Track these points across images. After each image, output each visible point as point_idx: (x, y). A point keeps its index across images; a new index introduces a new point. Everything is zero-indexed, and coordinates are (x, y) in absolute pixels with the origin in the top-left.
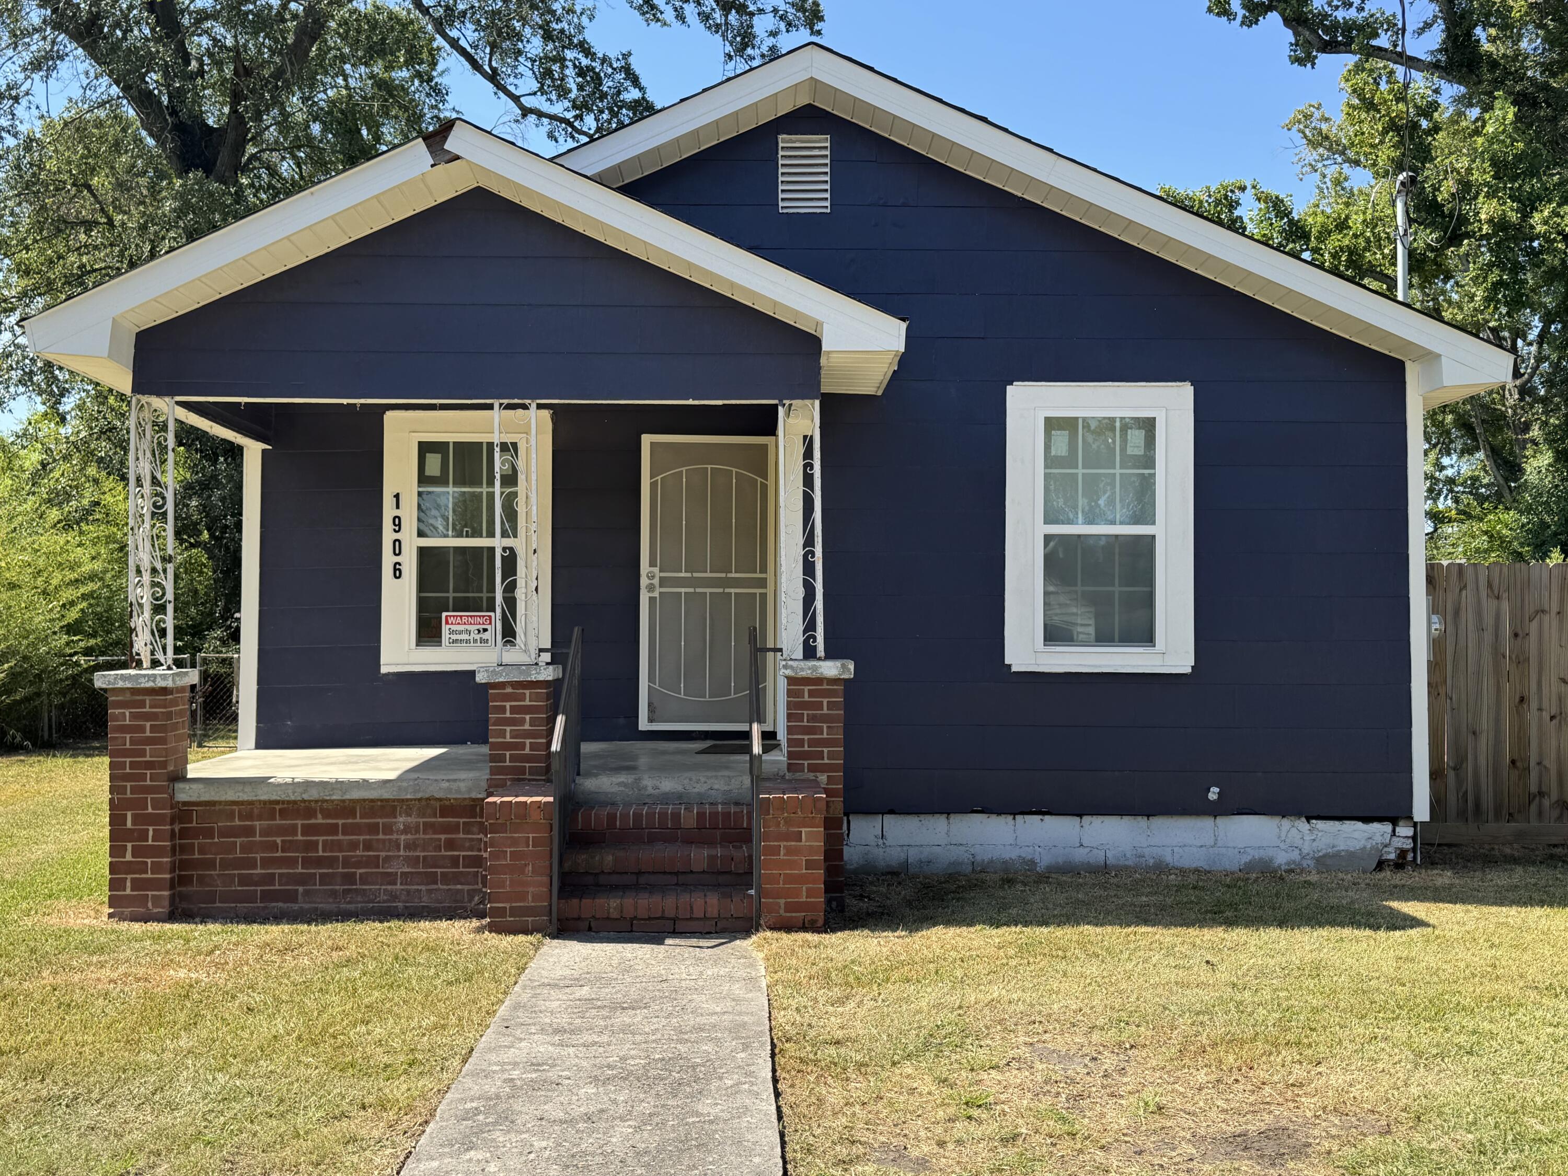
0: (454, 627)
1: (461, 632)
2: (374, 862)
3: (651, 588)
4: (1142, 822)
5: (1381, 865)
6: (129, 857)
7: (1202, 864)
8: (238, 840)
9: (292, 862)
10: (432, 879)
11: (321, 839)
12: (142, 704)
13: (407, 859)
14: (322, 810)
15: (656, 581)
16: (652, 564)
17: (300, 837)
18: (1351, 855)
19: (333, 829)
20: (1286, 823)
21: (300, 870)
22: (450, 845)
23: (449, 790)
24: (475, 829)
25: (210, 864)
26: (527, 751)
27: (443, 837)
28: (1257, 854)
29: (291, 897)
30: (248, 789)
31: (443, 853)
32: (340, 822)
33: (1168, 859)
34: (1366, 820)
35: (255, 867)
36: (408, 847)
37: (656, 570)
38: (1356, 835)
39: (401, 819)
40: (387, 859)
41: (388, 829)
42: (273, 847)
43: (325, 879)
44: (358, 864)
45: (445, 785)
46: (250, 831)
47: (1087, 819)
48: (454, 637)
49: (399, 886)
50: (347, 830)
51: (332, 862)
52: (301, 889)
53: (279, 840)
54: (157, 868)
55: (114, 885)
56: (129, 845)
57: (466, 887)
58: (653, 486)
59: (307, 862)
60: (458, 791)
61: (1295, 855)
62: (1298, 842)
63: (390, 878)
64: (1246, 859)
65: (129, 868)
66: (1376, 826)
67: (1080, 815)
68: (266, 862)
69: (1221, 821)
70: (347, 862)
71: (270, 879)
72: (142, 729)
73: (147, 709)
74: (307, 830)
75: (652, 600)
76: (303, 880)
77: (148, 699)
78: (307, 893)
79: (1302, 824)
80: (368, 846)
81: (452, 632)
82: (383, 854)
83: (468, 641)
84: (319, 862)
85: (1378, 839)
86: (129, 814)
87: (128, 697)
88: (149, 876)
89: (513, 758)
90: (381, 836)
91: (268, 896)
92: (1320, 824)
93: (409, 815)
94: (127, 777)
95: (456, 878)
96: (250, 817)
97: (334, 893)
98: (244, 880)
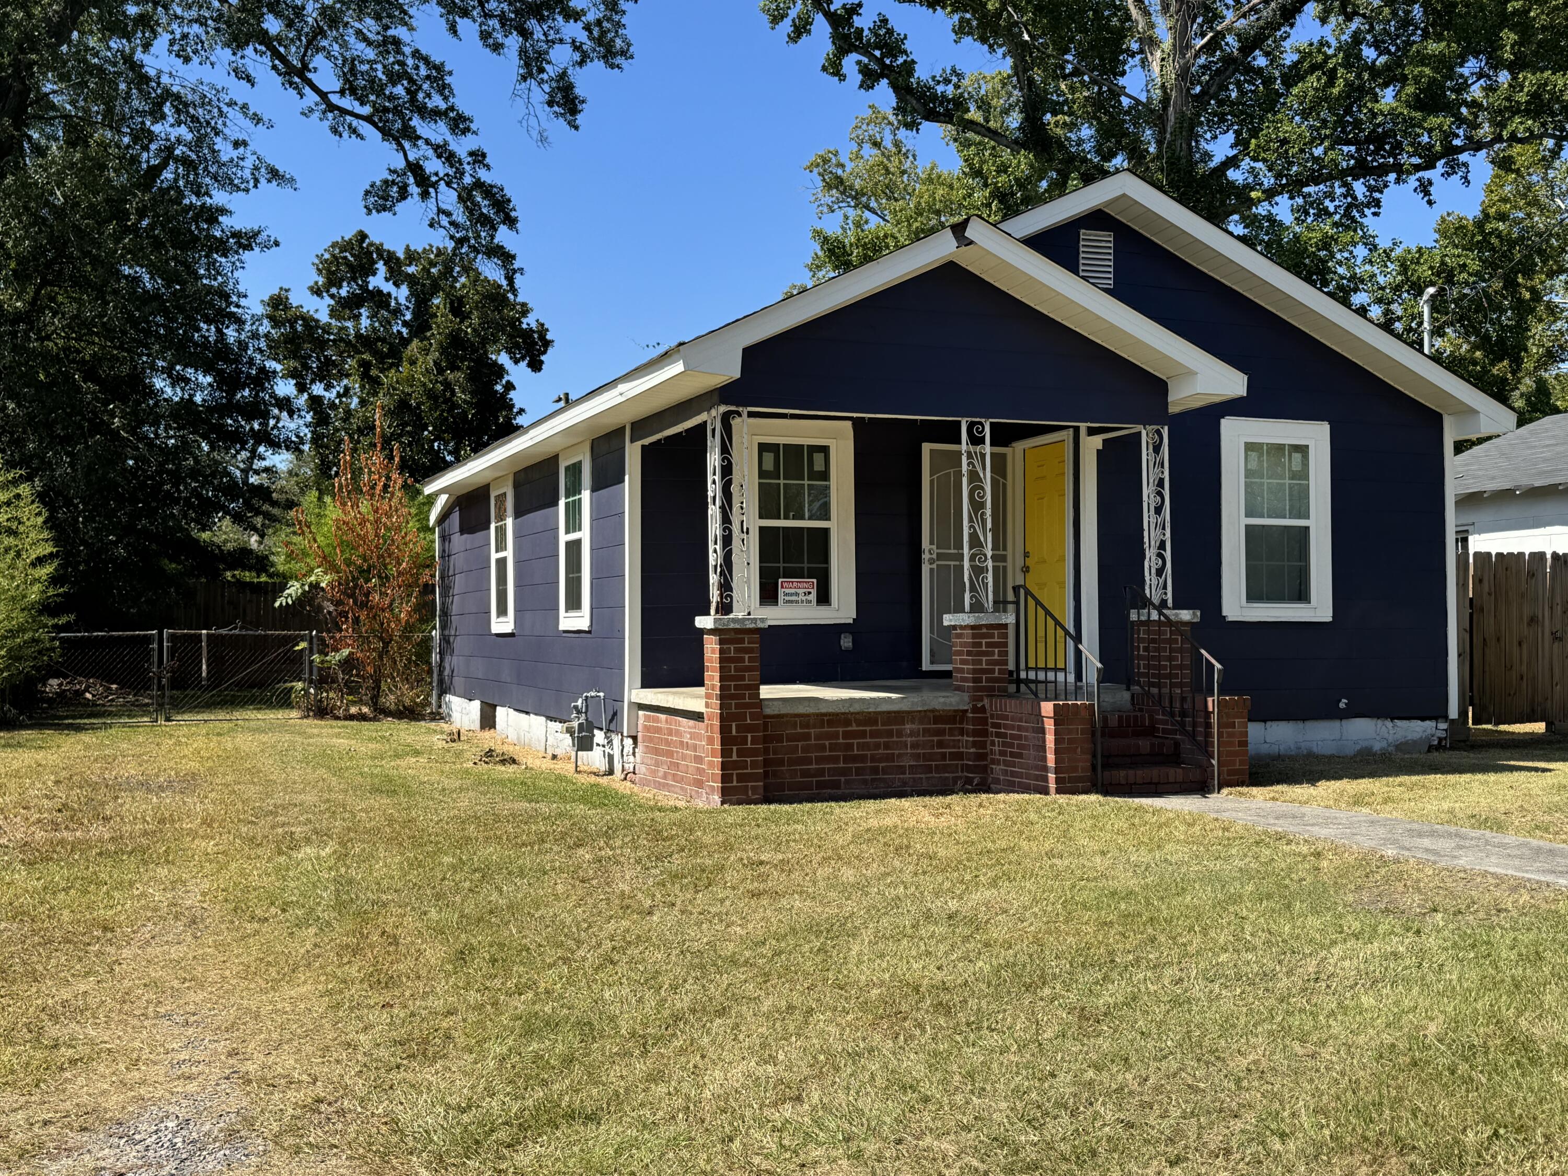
0: (787, 591)
1: (792, 595)
2: (890, 758)
3: (931, 561)
4: (1300, 724)
5: (1431, 748)
6: (735, 757)
7: (1334, 752)
8: (800, 744)
9: (835, 759)
10: (929, 769)
11: (855, 741)
12: (742, 641)
13: (912, 755)
14: (856, 720)
15: (934, 556)
16: (932, 543)
17: (841, 741)
18: (1415, 742)
19: (863, 734)
20: (1380, 722)
21: (842, 765)
22: (941, 744)
23: (945, 703)
24: (956, 733)
25: (781, 762)
26: (996, 674)
27: (935, 739)
28: (1365, 744)
29: (836, 785)
30: (812, 704)
31: (936, 750)
32: (868, 729)
33: (1315, 750)
34: (1423, 719)
35: (811, 764)
36: (913, 747)
37: (934, 547)
38: (1417, 729)
39: (908, 726)
40: (900, 755)
41: (900, 734)
42: (823, 748)
43: (859, 771)
44: (880, 760)
45: (942, 700)
46: (807, 737)
47: (1269, 724)
48: (787, 598)
49: (907, 776)
50: (873, 734)
51: (862, 758)
52: (843, 779)
53: (827, 743)
54: (754, 765)
55: (725, 779)
56: (735, 748)
57: (951, 775)
58: (932, 482)
59: (847, 759)
60: (951, 704)
61: (1384, 744)
62: (1386, 735)
63: (902, 770)
64: (1358, 747)
65: (736, 765)
66: (1428, 723)
67: (1265, 721)
68: (819, 760)
69: (1344, 722)
70: (873, 759)
71: (821, 772)
72: (742, 660)
73: (746, 645)
74: (846, 735)
75: (932, 570)
76: (844, 772)
77: (746, 638)
78: (847, 782)
79: (1389, 723)
80: (887, 746)
81: (786, 595)
82: (897, 752)
83: (797, 602)
84: (855, 759)
85: (1429, 732)
86: (734, 725)
87: (733, 636)
88: (749, 771)
89: (988, 680)
90: (895, 739)
91: (820, 785)
92: (1398, 722)
93: (913, 723)
94: (732, 697)
95: (945, 769)
96: (807, 726)
97: (865, 782)
98: (805, 773)
